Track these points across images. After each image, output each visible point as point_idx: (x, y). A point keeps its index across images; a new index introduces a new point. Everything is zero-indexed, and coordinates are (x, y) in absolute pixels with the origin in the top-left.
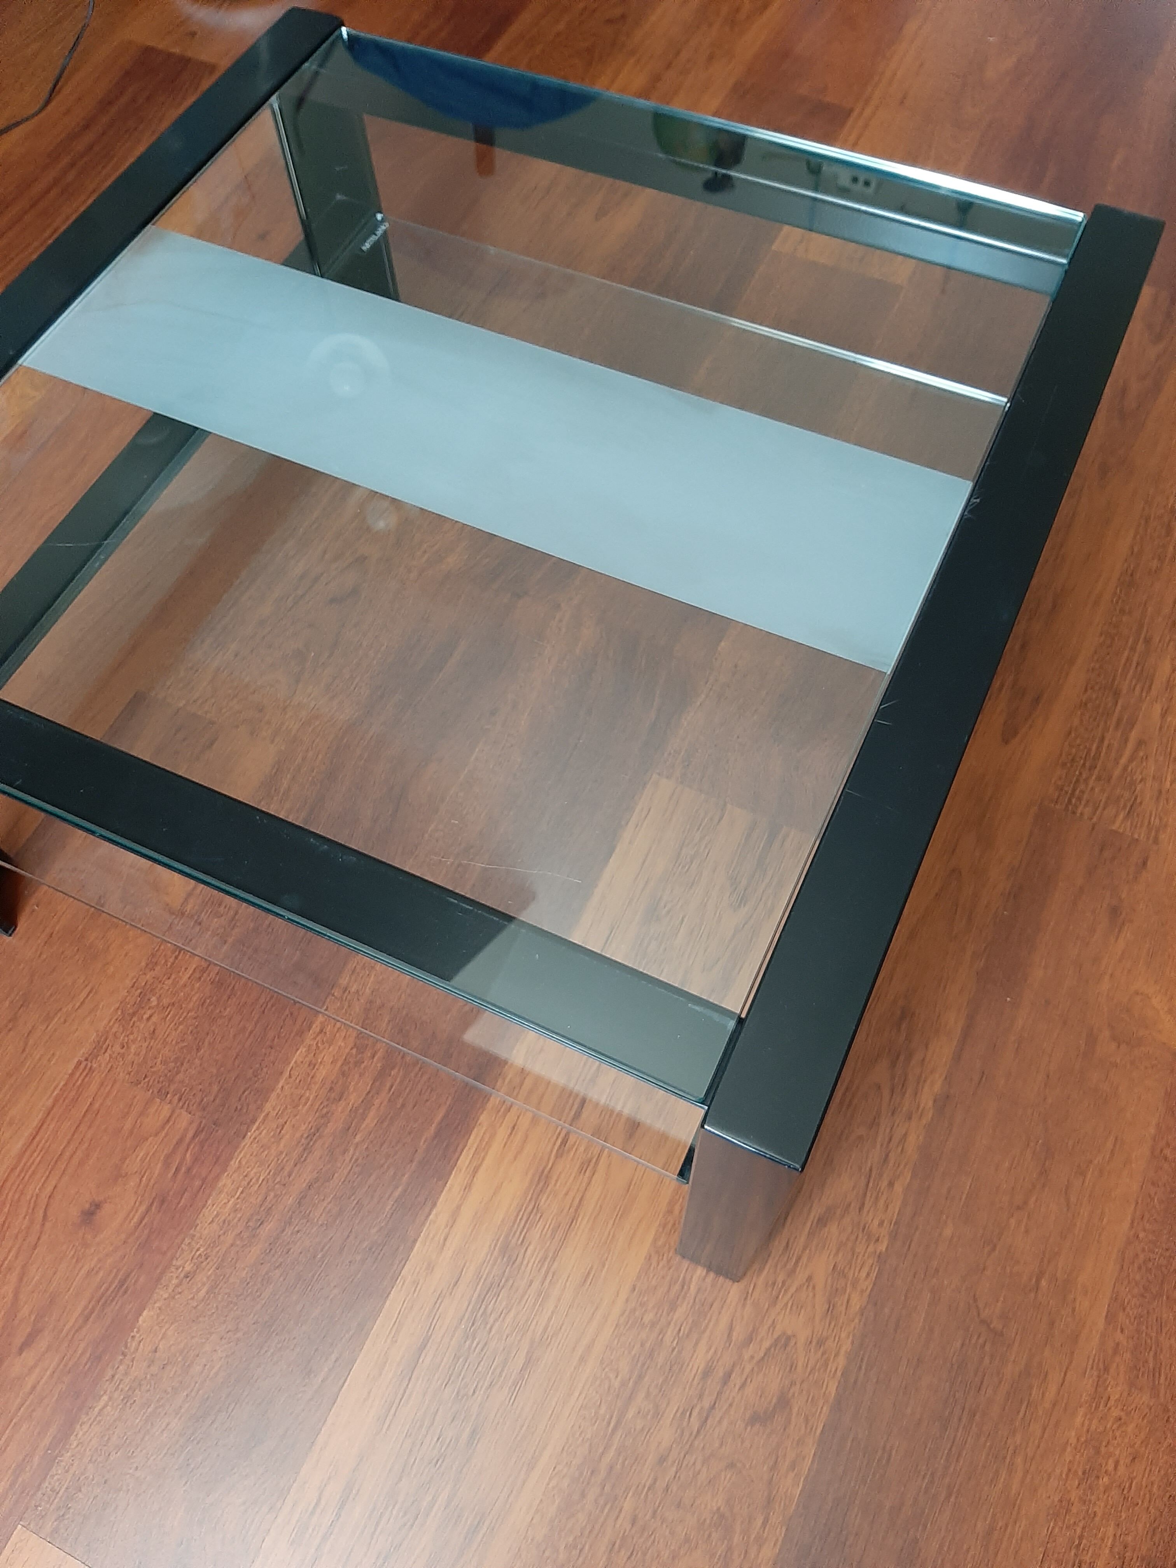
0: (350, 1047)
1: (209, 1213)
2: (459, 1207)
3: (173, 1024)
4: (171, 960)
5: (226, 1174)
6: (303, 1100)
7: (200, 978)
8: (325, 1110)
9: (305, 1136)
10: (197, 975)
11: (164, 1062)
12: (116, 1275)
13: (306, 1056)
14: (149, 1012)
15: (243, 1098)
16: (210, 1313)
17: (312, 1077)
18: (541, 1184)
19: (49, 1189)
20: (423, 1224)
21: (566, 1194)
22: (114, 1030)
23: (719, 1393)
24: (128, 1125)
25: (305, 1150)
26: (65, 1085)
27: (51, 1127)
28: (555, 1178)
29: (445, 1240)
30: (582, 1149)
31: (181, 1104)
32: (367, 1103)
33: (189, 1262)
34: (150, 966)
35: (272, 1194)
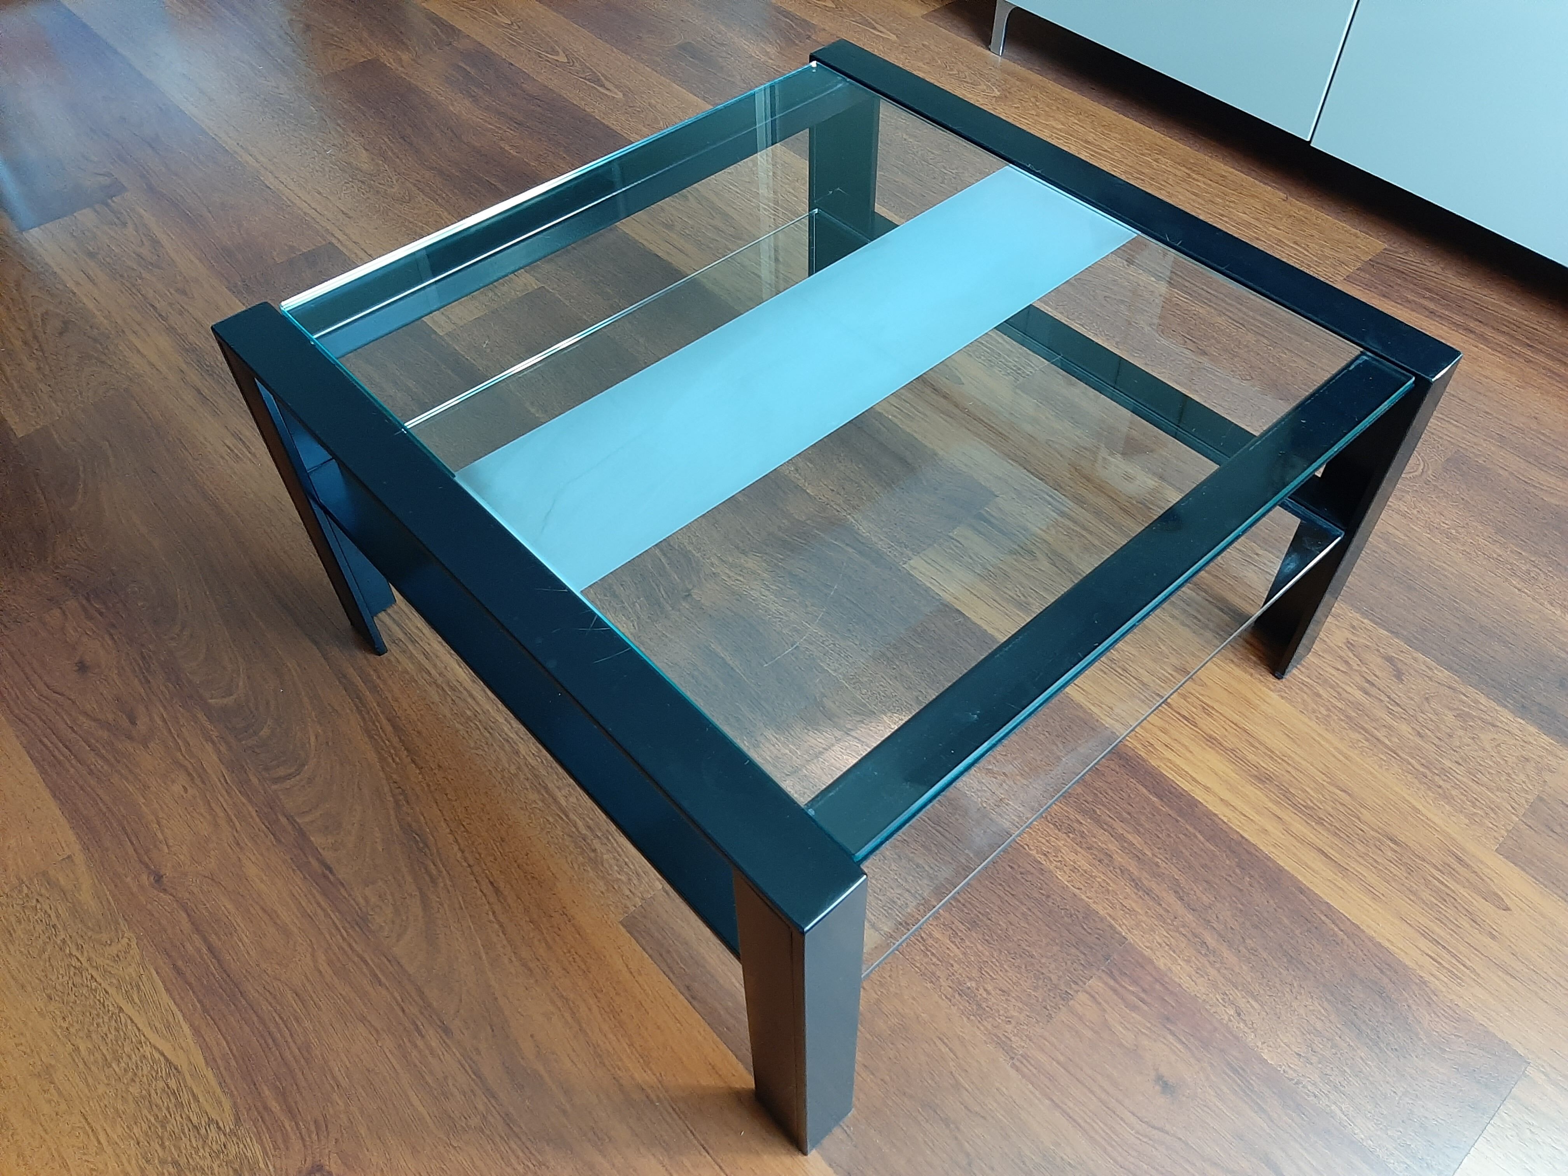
0: (1067, 838)
1: (1186, 982)
2: (1222, 800)
3: (1000, 973)
4: (934, 960)
5: (1155, 961)
6: (1104, 885)
7: (962, 939)
8: (1118, 871)
9: (1136, 891)
10: (957, 940)
11: (1035, 988)
12: (1229, 1076)
13: (1065, 872)
14: (981, 991)
15: (1089, 931)
16: (1274, 1003)
17: (1086, 873)
18: (1215, 742)
19: (1133, 1120)
20: (1231, 828)
21: (1226, 730)
22: (989, 1027)
23: (1379, 689)
24: (1089, 1034)
25: (1148, 894)
26: (1032, 1084)
27: (1071, 1105)
28: (1212, 733)
29: (1245, 816)
30: (1194, 710)
31: (1081, 983)
32: (1121, 838)
33: (1227, 1010)
34: (934, 980)
35: (1181, 929)
